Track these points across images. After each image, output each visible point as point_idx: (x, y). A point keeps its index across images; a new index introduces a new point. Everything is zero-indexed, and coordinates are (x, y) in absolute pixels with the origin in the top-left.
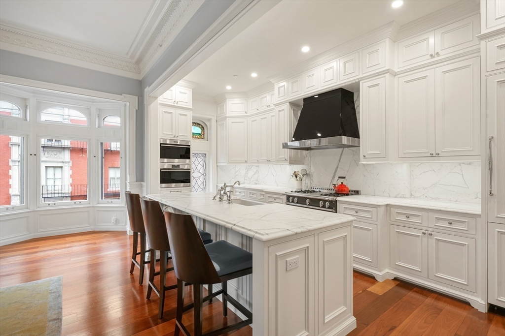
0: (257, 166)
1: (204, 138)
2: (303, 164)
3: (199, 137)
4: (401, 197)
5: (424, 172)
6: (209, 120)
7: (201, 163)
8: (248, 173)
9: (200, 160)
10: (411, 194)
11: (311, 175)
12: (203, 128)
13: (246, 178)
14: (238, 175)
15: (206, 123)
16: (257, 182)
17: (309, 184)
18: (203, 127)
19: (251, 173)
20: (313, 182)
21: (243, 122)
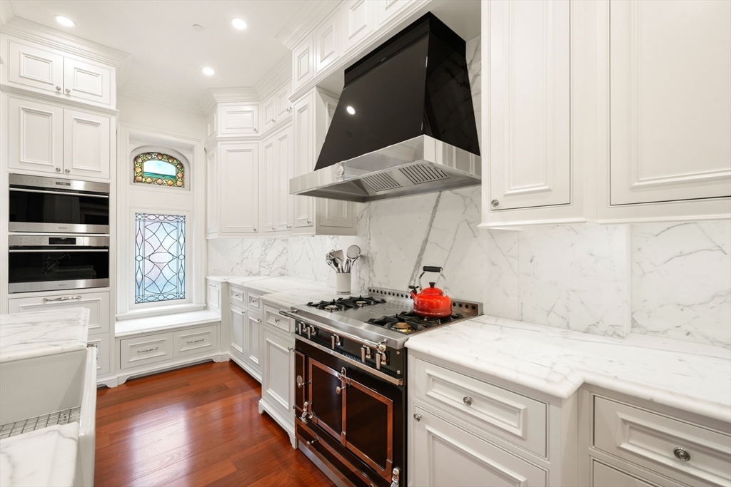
0: (283, 241)
1: (183, 186)
2: (355, 234)
3: (170, 182)
4: (605, 334)
5: (681, 254)
6: (191, 149)
7: (174, 235)
8: (266, 254)
9: (169, 228)
10: (633, 321)
11: (370, 260)
12: (180, 166)
13: (264, 264)
14: (247, 258)
15: (186, 155)
16: (284, 272)
17: (367, 279)
18: (181, 164)
19: (272, 254)
20: (375, 276)
21: (250, 150)
